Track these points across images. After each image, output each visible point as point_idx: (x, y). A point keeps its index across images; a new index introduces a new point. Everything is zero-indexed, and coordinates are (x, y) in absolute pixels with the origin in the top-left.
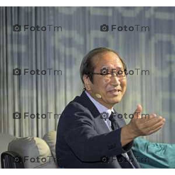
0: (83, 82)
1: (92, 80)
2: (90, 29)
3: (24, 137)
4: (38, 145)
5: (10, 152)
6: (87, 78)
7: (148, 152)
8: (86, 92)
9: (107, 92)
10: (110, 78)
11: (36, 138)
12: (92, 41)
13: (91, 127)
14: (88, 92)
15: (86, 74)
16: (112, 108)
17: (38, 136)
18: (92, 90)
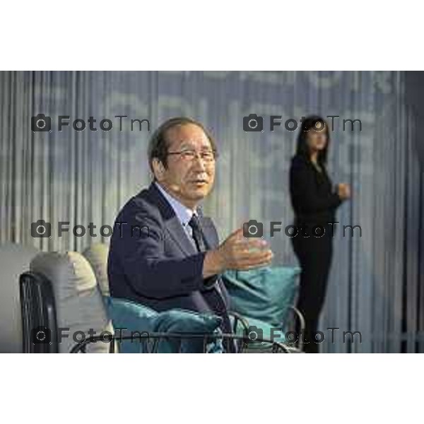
0: (153, 171)
1: (165, 165)
2: (157, 92)
3: (55, 250)
4: (74, 264)
5: (33, 273)
6: (159, 162)
7: (239, 277)
8: (156, 183)
9: (187, 182)
10: (192, 160)
11: (71, 253)
12: (160, 112)
13: (158, 241)
14: (159, 183)
15: (156, 156)
16: (195, 207)
17: (75, 250)
18: (165, 181)
